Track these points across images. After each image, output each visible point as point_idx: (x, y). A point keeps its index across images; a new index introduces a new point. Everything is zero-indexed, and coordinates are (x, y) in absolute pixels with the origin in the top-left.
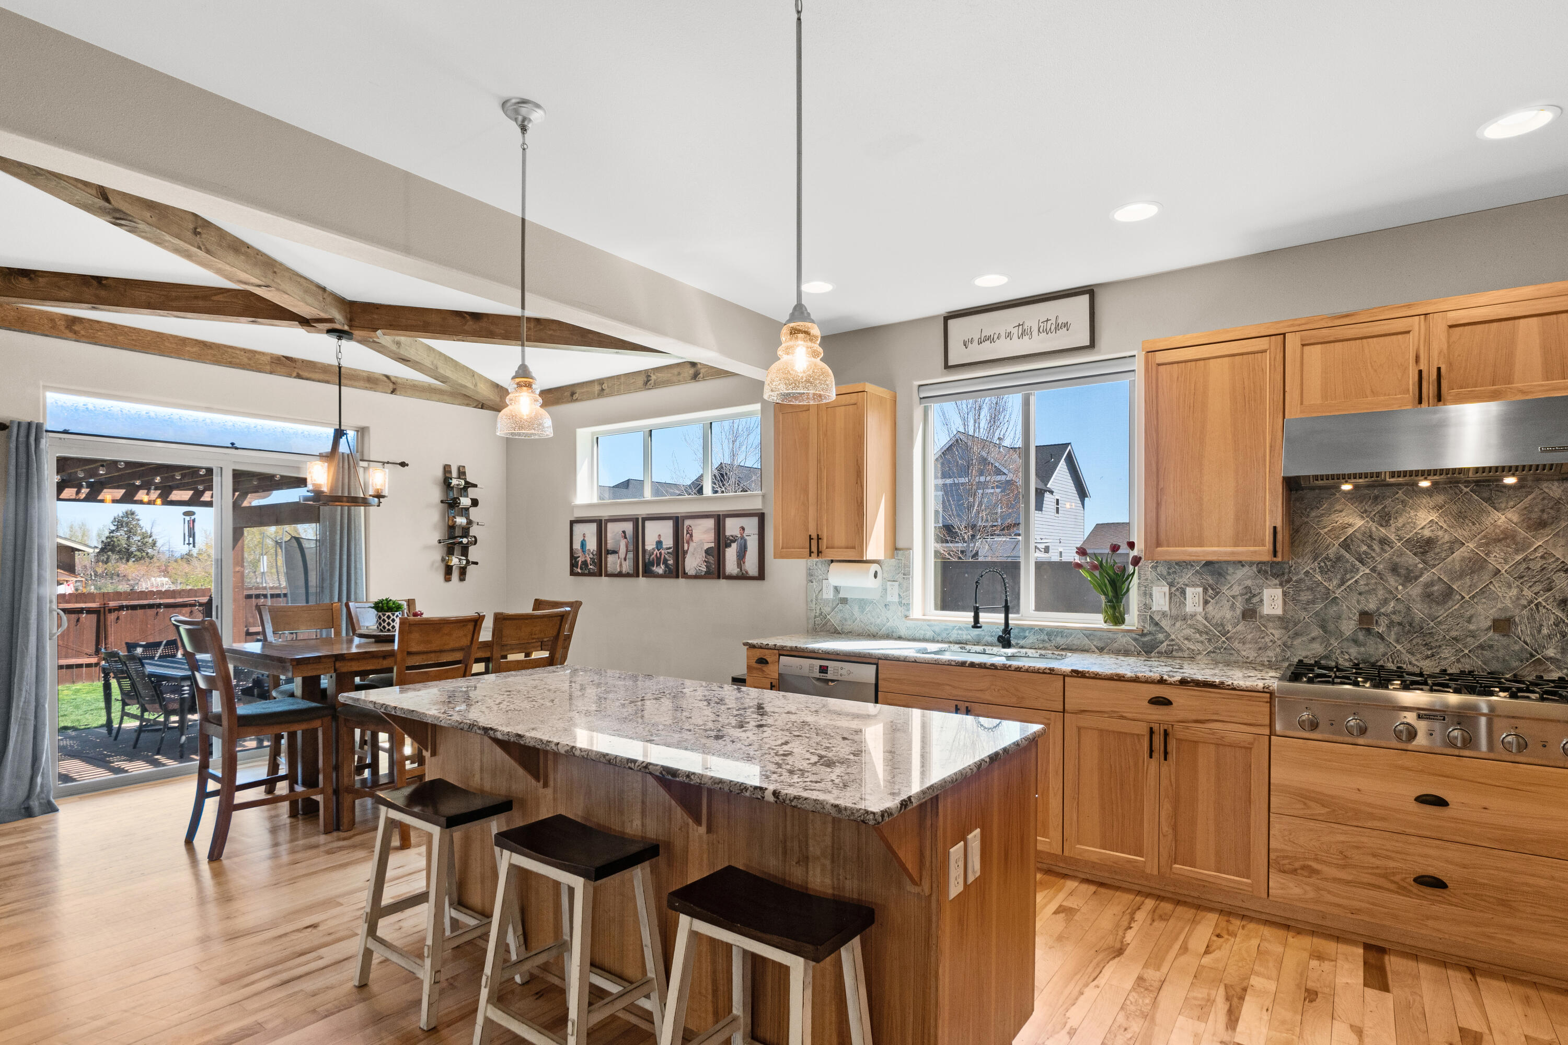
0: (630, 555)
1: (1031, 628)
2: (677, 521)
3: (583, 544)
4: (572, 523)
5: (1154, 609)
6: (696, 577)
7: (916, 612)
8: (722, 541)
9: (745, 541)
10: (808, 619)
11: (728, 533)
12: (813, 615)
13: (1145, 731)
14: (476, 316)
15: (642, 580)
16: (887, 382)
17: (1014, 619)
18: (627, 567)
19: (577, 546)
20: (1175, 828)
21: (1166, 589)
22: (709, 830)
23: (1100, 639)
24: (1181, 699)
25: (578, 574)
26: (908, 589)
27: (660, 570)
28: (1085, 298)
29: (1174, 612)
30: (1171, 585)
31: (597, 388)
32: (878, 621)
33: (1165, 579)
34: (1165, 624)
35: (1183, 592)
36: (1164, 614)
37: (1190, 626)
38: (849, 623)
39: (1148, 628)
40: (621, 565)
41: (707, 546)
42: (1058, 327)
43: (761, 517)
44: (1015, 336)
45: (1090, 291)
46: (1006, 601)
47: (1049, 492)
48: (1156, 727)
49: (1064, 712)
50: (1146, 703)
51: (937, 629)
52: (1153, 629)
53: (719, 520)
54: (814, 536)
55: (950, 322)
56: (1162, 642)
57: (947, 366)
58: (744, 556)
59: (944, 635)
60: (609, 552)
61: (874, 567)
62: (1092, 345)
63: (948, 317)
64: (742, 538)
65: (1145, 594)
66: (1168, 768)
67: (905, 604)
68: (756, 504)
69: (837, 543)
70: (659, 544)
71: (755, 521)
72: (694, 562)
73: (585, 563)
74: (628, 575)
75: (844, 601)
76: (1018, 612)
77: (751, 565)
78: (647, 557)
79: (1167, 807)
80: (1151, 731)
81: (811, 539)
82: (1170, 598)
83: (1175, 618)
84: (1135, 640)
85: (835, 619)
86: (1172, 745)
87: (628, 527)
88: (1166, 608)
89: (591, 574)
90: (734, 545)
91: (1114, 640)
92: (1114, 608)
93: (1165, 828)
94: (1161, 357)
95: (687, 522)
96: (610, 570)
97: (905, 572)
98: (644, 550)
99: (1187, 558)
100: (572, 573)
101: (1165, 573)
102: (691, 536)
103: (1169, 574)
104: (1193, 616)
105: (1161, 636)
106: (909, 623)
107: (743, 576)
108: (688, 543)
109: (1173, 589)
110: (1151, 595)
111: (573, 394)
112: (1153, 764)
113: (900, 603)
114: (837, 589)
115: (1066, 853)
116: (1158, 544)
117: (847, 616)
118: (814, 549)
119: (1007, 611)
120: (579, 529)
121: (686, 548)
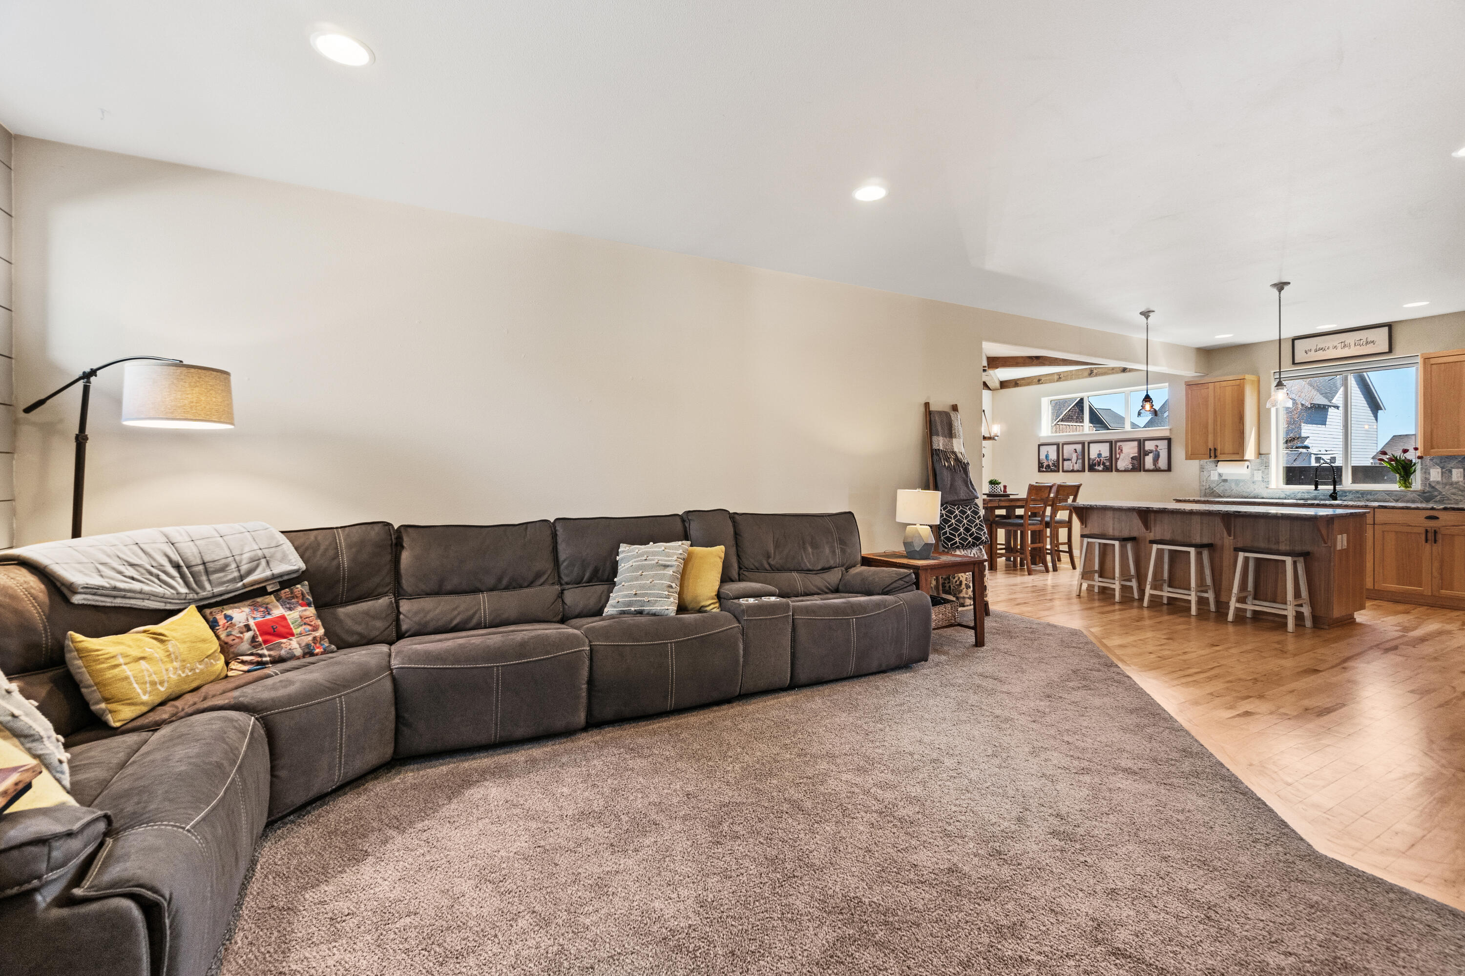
0: (1080, 461)
1: (1350, 492)
2: (1111, 444)
3: (1047, 457)
4: (1039, 446)
5: (1431, 480)
6: (1125, 471)
7: (1273, 485)
8: (1142, 453)
9: (1159, 452)
10: (1201, 490)
11: (1147, 448)
12: (1204, 488)
13: (1423, 531)
14: (1037, 358)
15: (1087, 473)
16: (1255, 372)
17: (1338, 487)
18: (1077, 467)
19: (1043, 457)
20: (1441, 574)
21: (1439, 470)
22: (1234, 539)
23: (1396, 496)
24: (1443, 516)
25: (1043, 471)
26: (1268, 474)
27: (1101, 468)
28: (1386, 329)
29: (1444, 481)
30: (1442, 468)
31: (1056, 377)
32: (1248, 490)
33: (1438, 465)
34: (1437, 487)
35: (1450, 472)
36: (1438, 482)
37: (1455, 488)
38: (1228, 491)
39: (1427, 489)
40: (1073, 466)
41: (1132, 455)
42: (1367, 343)
43: (1169, 440)
44: (1339, 348)
45: (1390, 326)
46: (1334, 478)
47: (1334, 407)
48: (1429, 529)
49: (1374, 524)
50: (1423, 519)
51: (1288, 493)
52: (1430, 490)
53: (1141, 443)
54: (1212, 448)
55: (1296, 342)
56: (1436, 496)
57: (1294, 363)
58: (1158, 459)
59: (1292, 496)
60: (1064, 460)
61: (1247, 463)
62: (1390, 350)
63: (1293, 340)
64: (1156, 451)
65: (1425, 473)
66: (1437, 548)
67: (1266, 481)
68: (1166, 434)
69: (1226, 451)
70: (1100, 455)
71: (1166, 442)
72: (1123, 462)
73: (1048, 466)
74: (1078, 471)
75: (1225, 481)
76: (1340, 485)
77: (1162, 463)
78: (1091, 462)
79: (1436, 564)
80: (1427, 531)
81: (1210, 450)
82: (1442, 474)
83: (1446, 484)
84: (1419, 495)
85: (1219, 490)
86: (1439, 536)
87: (1079, 447)
88: (1439, 479)
89: (1052, 471)
90: (1151, 455)
91: (1405, 496)
92: (1405, 481)
93: (1435, 574)
94: (1433, 361)
95: (1118, 444)
96: (1065, 469)
97: (1267, 466)
98: (1089, 459)
99: (1450, 454)
100: (1039, 471)
101: (1438, 462)
102: (1122, 450)
103: (1441, 462)
104: (1457, 483)
105: (1436, 493)
106: (1269, 491)
107: (1157, 470)
108: (1119, 454)
109: (1444, 470)
110: (1429, 473)
111: (1039, 380)
112: (1428, 546)
113: (1263, 481)
114: (1220, 475)
115: (1376, 588)
116: (1432, 448)
117: (1227, 488)
118: (1212, 455)
119: (1335, 483)
120: (1044, 450)
121: (1118, 456)
